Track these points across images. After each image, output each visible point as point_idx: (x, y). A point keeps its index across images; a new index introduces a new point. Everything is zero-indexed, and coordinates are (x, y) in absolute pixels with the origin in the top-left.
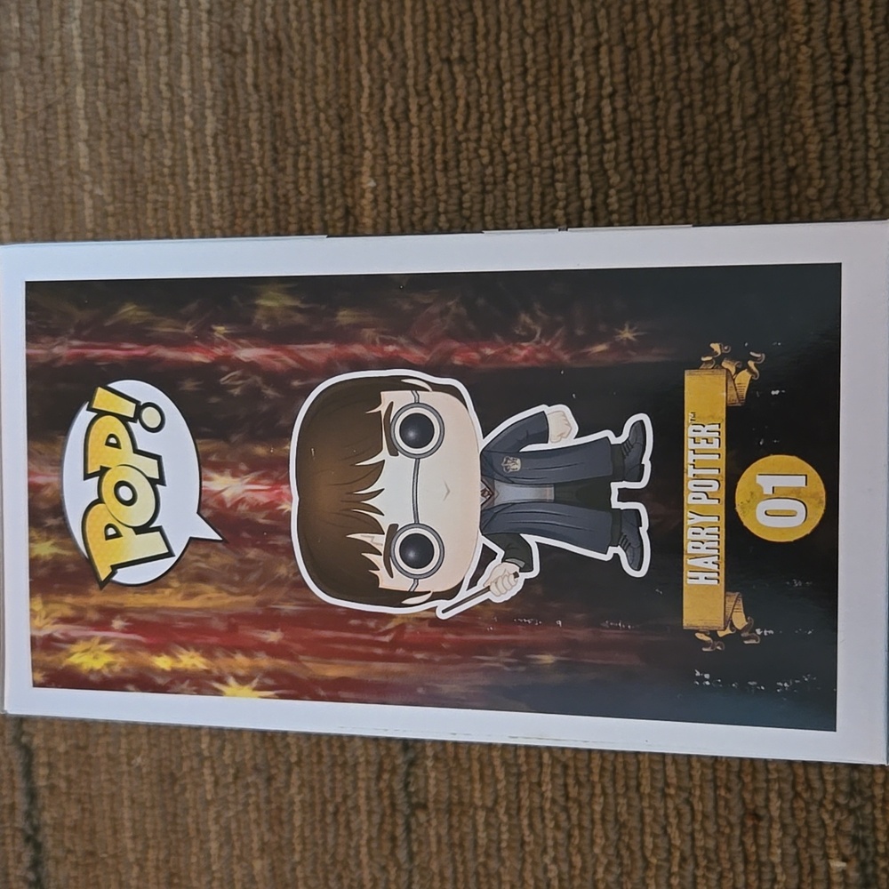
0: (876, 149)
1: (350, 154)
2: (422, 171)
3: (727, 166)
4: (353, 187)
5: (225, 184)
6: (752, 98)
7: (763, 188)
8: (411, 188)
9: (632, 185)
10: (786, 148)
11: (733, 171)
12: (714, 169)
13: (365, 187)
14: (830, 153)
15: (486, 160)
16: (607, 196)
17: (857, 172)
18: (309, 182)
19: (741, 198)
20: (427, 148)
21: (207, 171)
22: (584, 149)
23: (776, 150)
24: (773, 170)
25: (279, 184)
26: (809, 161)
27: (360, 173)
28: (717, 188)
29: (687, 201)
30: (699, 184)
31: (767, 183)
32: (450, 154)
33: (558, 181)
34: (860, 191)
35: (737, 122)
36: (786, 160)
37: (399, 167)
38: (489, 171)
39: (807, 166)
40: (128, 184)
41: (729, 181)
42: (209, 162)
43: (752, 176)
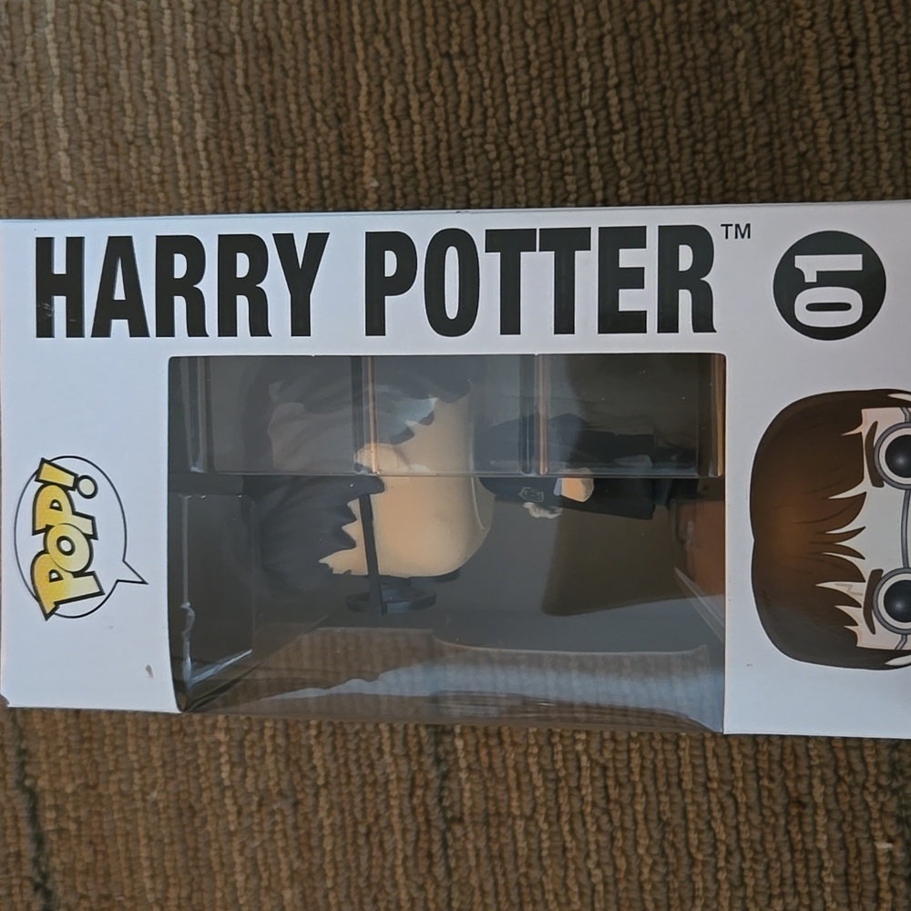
0: (885, 130)
1: (351, 154)
2: (427, 169)
3: (738, 153)
4: (354, 188)
5: (218, 189)
6: (758, 84)
7: (774, 173)
8: (416, 187)
9: (643, 175)
10: (795, 133)
11: (744, 158)
12: (725, 156)
13: (367, 187)
14: (840, 137)
15: (493, 155)
16: (618, 188)
17: (867, 155)
18: (308, 185)
19: (753, 184)
20: (430, 146)
21: (199, 177)
22: (592, 140)
23: (786, 136)
24: (784, 155)
25: (277, 187)
26: (819, 146)
27: (362, 174)
28: (728, 175)
29: (700, 190)
30: (711, 172)
31: (778, 168)
32: (455, 151)
33: (567, 174)
34: (871, 173)
35: (745, 108)
36: (796, 146)
37: (403, 165)
38: (497, 166)
39: (818, 151)
40: (115, 192)
41: (741, 167)
42: (201, 167)
43: (762, 163)
